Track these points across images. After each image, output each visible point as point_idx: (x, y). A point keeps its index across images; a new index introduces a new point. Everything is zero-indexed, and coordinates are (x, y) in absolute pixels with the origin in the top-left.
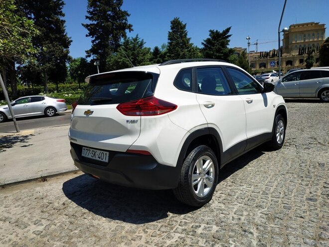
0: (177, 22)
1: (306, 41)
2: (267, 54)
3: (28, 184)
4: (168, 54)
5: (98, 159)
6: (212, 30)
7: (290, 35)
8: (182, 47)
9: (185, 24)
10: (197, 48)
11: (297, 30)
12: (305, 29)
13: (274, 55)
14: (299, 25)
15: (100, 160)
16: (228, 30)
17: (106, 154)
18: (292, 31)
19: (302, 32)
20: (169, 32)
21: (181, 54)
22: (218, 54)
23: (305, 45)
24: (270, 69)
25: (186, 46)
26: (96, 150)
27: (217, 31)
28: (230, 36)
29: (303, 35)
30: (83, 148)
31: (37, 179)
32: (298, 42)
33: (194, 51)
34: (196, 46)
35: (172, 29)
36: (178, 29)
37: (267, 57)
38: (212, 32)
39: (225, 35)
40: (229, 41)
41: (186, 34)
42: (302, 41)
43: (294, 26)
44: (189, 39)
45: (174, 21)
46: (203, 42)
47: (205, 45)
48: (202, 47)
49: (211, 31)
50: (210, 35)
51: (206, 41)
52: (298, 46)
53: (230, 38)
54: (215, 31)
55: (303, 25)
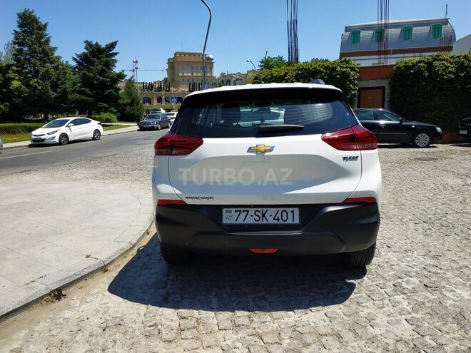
0: (30, 17)
1: (195, 74)
2: (151, 86)
3: (25, 314)
4: (14, 68)
5: (276, 222)
6: (89, 41)
7: (176, 65)
8: (41, 59)
9: (46, 25)
10: (67, 66)
11: (183, 60)
12: (192, 60)
13: (160, 89)
14: (185, 54)
15: (281, 222)
16: (113, 45)
17: (293, 212)
18: (178, 60)
19: (189, 63)
20: (16, 32)
21: (42, 71)
22: (101, 78)
23: (193, 80)
24: (157, 105)
25: (49, 59)
26: (265, 210)
27: (97, 44)
28: (116, 54)
29: (190, 68)
30: (224, 210)
31: (41, 298)
32: (185, 75)
33: (64, 69)
34: (67, 62)
35: (20, 26)
36: (33, 29)
37: (152, 89)
38: (89, 44)
39: (108, 52)
40: (116, 61)
41: (48, 41)
42: (190, 75)
43: (180, 54)
44: (55, 49)
45: (24, 15)
46: (75, 57)
47: (77, 62)
48: (74, 64)
49: (86, 42)
50: (86, 48)
51: (79, 56)
52: (186, 80)
53: (116, 58)
54: (94, 43)
55: (190, 54)
